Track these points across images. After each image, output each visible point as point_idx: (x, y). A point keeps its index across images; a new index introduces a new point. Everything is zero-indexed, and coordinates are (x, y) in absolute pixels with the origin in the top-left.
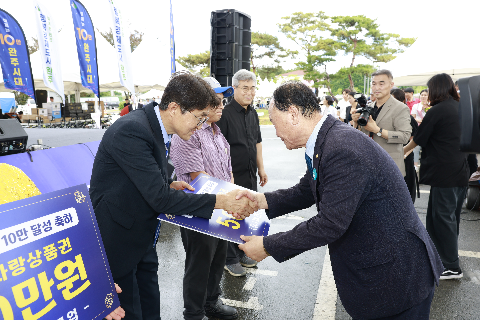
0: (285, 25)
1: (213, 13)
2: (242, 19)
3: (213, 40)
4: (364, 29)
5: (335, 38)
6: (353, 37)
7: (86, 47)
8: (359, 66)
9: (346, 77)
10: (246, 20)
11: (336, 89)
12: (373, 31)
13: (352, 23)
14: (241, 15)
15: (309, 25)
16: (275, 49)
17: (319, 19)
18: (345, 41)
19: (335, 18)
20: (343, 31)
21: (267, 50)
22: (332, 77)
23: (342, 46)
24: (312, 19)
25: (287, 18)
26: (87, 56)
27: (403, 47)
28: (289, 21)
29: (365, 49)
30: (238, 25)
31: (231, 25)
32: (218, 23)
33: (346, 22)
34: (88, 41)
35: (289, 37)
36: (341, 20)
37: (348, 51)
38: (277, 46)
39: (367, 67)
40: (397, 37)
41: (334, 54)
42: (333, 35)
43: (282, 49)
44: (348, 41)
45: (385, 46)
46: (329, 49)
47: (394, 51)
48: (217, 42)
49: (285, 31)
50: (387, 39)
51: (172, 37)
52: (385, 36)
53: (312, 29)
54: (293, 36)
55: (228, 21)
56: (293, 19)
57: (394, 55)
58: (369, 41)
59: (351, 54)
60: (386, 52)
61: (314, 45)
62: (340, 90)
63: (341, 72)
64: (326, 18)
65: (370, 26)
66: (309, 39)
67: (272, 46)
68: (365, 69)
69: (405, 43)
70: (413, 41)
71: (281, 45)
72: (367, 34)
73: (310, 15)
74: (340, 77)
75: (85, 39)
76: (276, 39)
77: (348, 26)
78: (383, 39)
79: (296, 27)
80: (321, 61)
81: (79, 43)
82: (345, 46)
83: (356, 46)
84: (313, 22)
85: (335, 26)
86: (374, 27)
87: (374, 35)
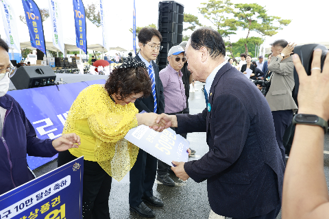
0: (203, 9)
1: (160, 3)
2: (178, 7)
3: (159, 20)
4: (256, 13)
5: (237, 19)
6: (249, 18)
7: (80, 22)
8: (252, 38)
9: (243, 45)
10: (181, 8)
11: (236, 53)
12: (263, 14)
13: (248, 9)
14: (177, 4)
15: (219, 9)
16: (196, 25)
17: (226, 5)
18: (243, 21)
19: (237, 5)
20: (243, 14)
21: (191, 25)
22: (233, 45)
23: (241, 24)
24: (221, 5)
25: (205, 4)
26: (81, 28)
27: (283, 26)
28: (206, 6)
29: (257, 27)
30: (176, 11)
31: (172, 11)
32: (163, 9)
33: (245, 8)
34: (81, 19)
35: (206, 17)
36: (241, 6)
37: (245, 27)
38: (197, 23)
39: (258, 38)
40: (279, 19)
41: (236, 29)
42: (235, 16)
43: (200, 25)
44: (245, 21)
45: (271, 25)
46: (233, 25)
47: (277, 28)
48: (162, 20)
49: (203, 13)
50: (272, 20)
51: (134, 17)
52: (271, 18)
53: (222, 11)
54: (208, 16)
55: (170, 8)
56: (209, 5)
57: (276, 31)
58: (260, 21)
59: (247, 30)
60: (271, 29)
61: (222, 22)
62: (238, 54)
63: (240, 42)
64: (231, 4)
65: (261, 11)
66: (219, 18)
67: (193, 23)
68: (256, 40)
69: (285, 23)
70: (289, 21)
71: (200, 22)
72: (259, 17)
73: (221, 2)
74: (238, 45)
75: (80, 17)
76: (197, 18)
77: (246, 11)
78: (269, 20)
79: (210, 10)
80: (226, 34)
81: (76, 19)
82: (243, 24)
83: (250, 24)
84: (222, 7)
85: (237, 10)
86: (264, 11)
87: (263, 17)
